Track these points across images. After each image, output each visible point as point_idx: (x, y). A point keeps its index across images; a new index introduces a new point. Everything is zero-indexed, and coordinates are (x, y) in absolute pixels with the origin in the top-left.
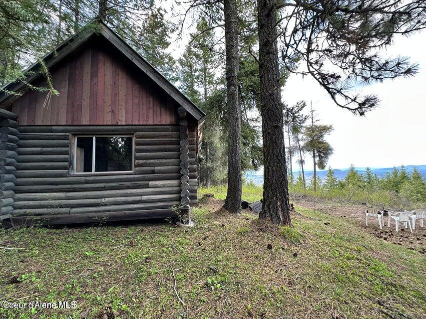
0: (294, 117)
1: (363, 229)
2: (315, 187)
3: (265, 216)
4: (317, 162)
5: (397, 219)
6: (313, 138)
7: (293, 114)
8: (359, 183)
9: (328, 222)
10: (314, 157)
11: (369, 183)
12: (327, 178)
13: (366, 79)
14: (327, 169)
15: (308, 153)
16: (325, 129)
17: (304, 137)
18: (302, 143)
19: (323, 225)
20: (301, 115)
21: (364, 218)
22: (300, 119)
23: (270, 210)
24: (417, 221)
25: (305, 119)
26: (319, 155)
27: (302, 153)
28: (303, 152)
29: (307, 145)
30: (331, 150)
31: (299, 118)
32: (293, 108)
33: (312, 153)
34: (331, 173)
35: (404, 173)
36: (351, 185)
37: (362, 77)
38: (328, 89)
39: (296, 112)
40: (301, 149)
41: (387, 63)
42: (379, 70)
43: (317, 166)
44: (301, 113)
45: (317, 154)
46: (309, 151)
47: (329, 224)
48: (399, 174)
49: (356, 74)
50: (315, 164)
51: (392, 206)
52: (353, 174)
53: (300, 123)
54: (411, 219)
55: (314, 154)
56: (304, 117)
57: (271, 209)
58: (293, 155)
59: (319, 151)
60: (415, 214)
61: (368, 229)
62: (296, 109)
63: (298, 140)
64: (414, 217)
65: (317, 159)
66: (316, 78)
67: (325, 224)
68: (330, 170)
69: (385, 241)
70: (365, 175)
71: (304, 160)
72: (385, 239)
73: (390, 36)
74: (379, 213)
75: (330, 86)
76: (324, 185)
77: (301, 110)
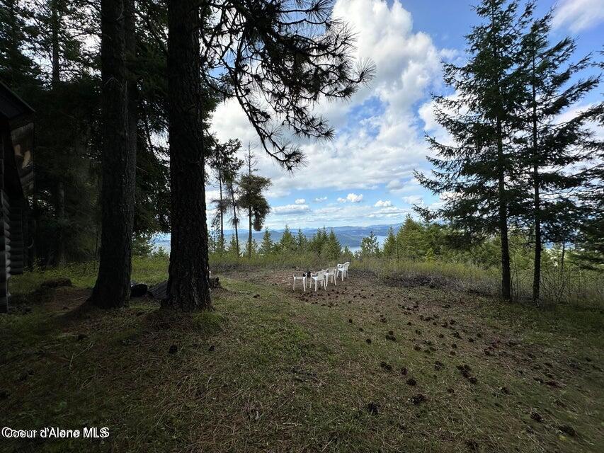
0: (226, 160)
1: (291, 295)
2: (250, 253)
3: (171, 303)
4: (253, 222)
5: (316, 278)
6: (250, 191)
7: (225, 154)
8: (292, 246)
9: (258, 293)
10: (250, 215)
11: (300, 245)
12: (263, 241)
13: (298, 131)
14: (263, 229)
15: (243, 210)
16: (262, 182)
17: (240, 189)
18: (236, 197)
19: (252, 299)
20: (234, 157)
21: (292, 283)
22: (234, 163)
23: (179, 292)
24: (329, 278)
25: (240, 165)
26: (256, 214)
27: (236, 209)
28: (238, 208)
29: (242, 198)
30: (268, 207)
31: (232, 161)
32: (225, 145)
33: (248, 210)
34: (267, 235)
35: (325, 234)
36: (285, 249)
37: (295, 128)
38: (258, 128)
39: (228, 153)
40: (236, 204)
41: (313, 119)
42: (307, 124)
43: (252, 227)
44: (235, 155)
45: (253, 212)
46: (244, 207)
47: (259, 295)
48: (322, 235)
49: (290, 122)
50: (251, 224)
51: (314, 267)
52: (287, 235)
53: (233, 169)
54: (325, 277)
55: (250, 212)
56: (238, 161)
57: (181, 291)
58: (225, 212)
59: (255, 209)
60: (328, 271)
61: (295, 293)
62: (228, 149)
63: (232, 193)
64: (327, 275)
65: (253, 218)
66: (245, 109)
67: (255, 297)
68: (267, 232)
69: (306, 303)
70: (297, 236)
71: (239, 218)
72: (307, 301)
73: (317, 93)
74: (304, 275)
75: (260, 125)
76: (260, 250)
77: (234, 151)
